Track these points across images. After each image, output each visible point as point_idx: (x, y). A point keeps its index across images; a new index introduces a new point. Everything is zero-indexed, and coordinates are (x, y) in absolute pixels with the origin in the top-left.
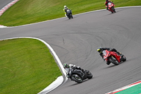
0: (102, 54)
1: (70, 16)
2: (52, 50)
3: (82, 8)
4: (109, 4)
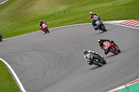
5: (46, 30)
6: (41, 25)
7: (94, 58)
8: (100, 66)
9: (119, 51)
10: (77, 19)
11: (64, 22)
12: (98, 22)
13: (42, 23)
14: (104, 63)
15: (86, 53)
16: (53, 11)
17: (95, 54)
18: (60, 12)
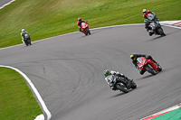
0: (135, 62)
1: (28, 42)
2: (29, 81)
3: (67, 27)
4: (83, 24)
5: (86, 32)
6: (80, 24)
7: (118, 81)
8: (126, 92)
9: (160, 70)
10: (117, 19)
11: (100, 22)
12: (153, 25)
13: (81, 22)
14: (134, 87)
15: (108, 74)
16: (85, 8)
17: (119, 75)
18: (95, 9)
